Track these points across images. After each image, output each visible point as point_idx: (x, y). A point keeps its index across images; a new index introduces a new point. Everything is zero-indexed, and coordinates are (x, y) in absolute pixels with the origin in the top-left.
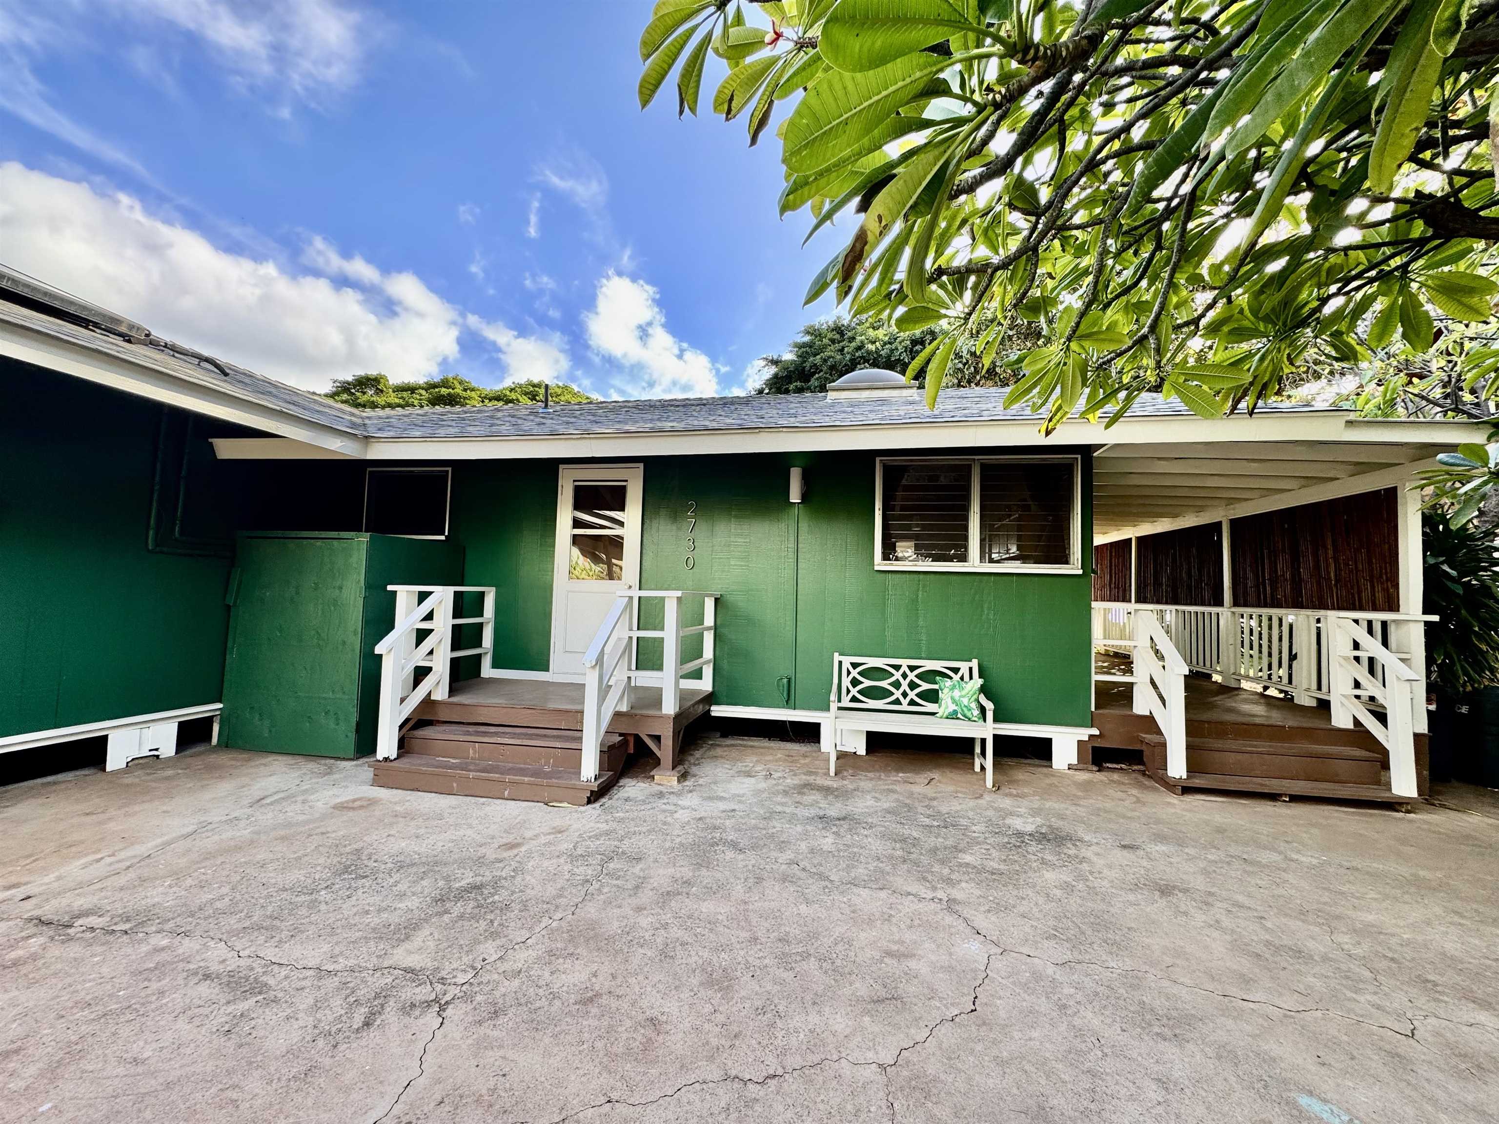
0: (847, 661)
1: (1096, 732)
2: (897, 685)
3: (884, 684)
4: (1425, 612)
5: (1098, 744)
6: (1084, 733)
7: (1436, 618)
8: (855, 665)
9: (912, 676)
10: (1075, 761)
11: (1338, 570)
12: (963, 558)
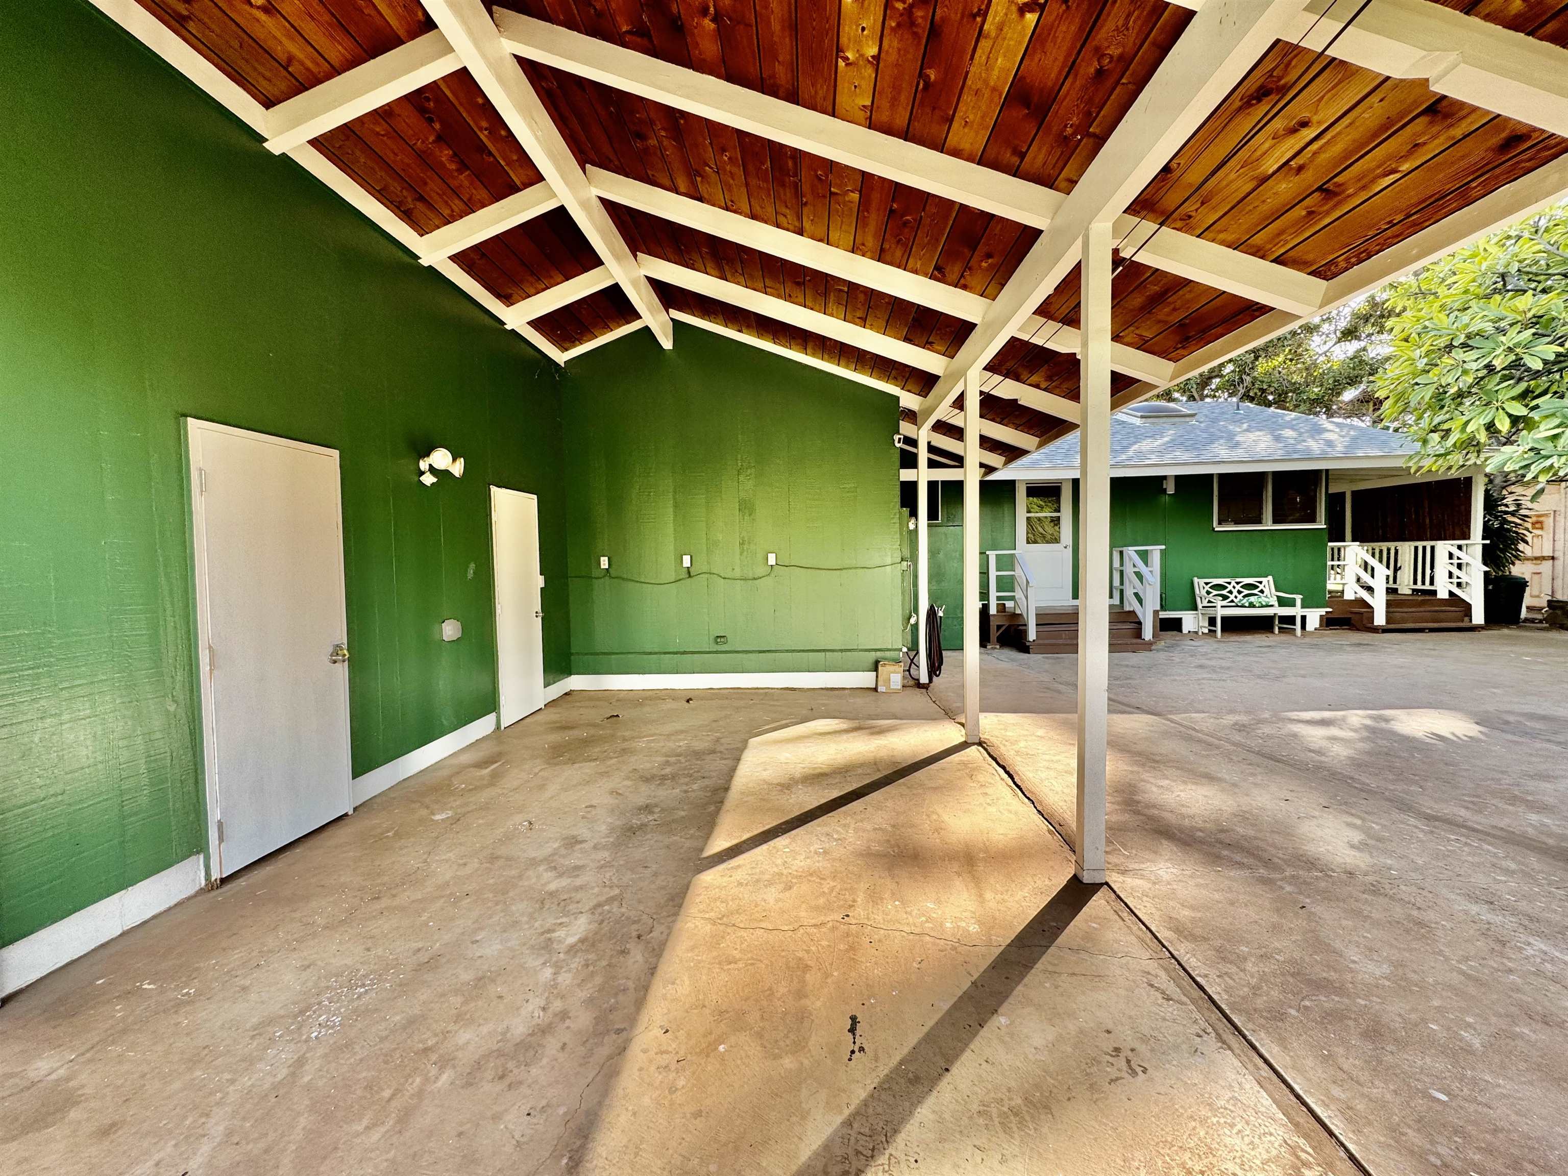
0: (1202, 581)
1: (1330, 610)
2: (1231, 592)
3: (1224, 592)
4: (1483, 538)
5: (1330, 616)
6: (1323, 611)
7: (1488, 542)
8: (1207, 584)
9: (1238, 587)
10: (1318, 626)
11: (1431, 521)
12: (1259, 521)
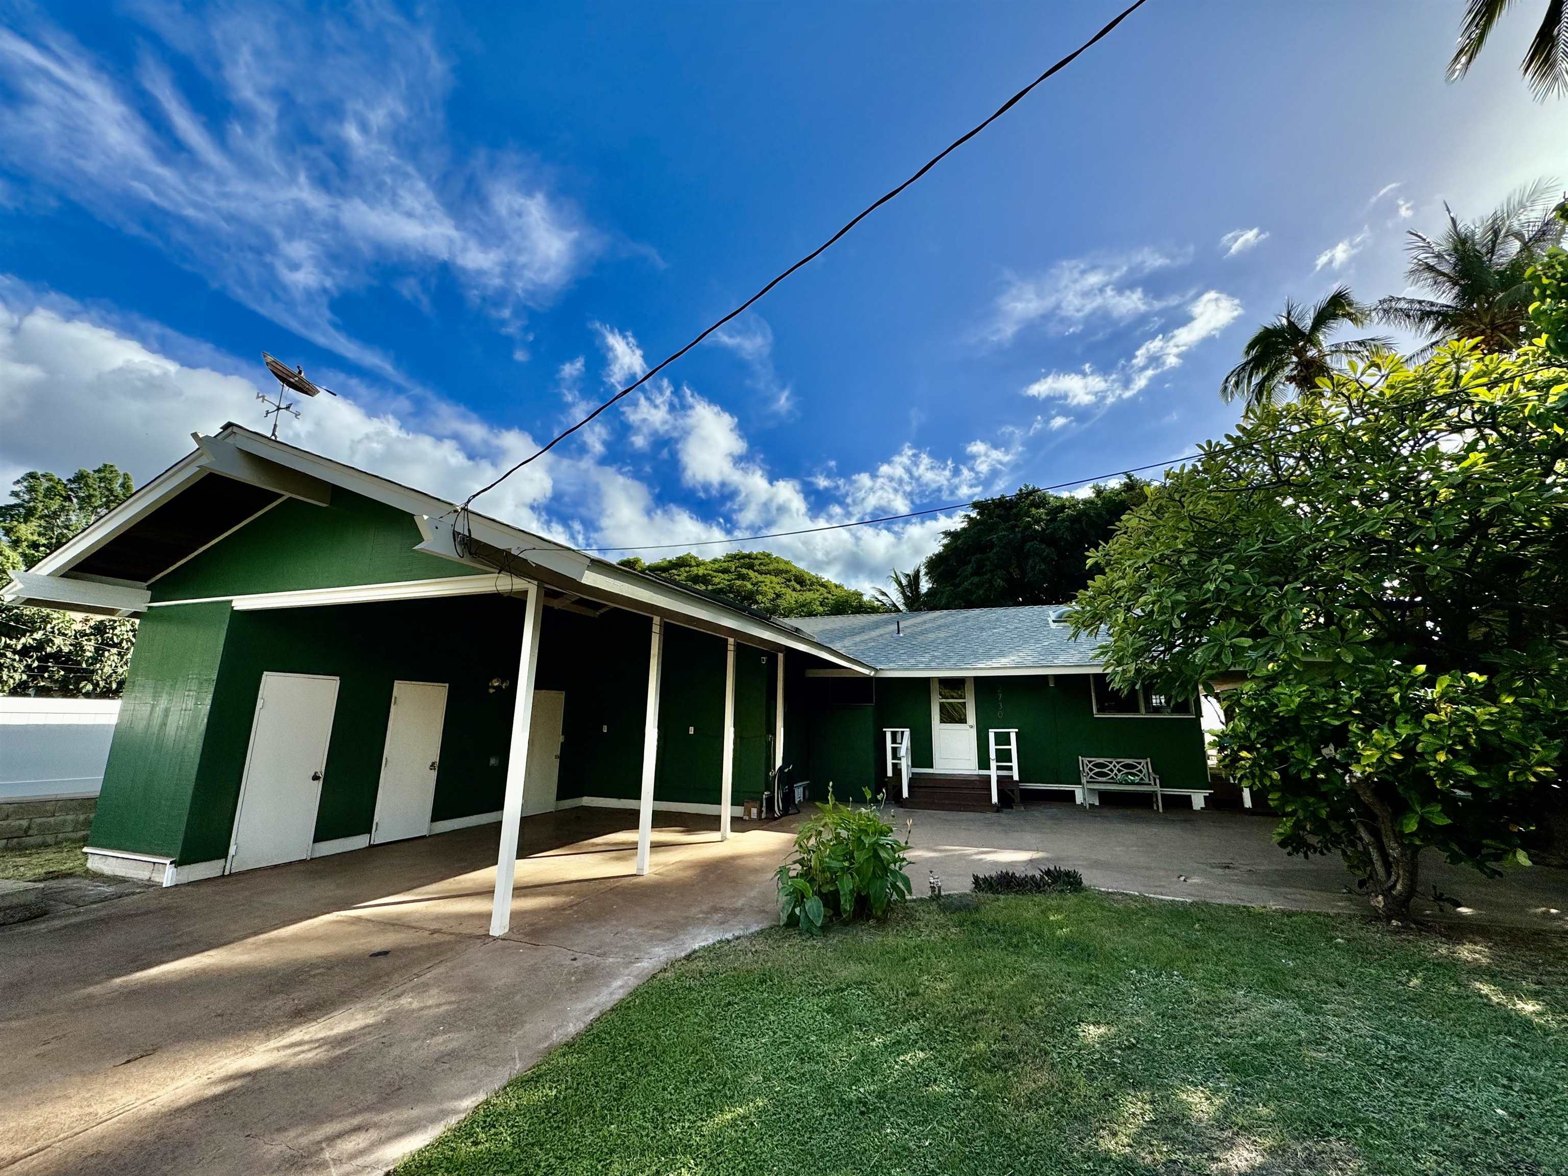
0: (1086, 760)
1: (1212, 792)
2: (1111, 770)
3: (1105, 770)
6: (1207, 792)
8: (1090, 762)
9: (1118, 766)
10: (1204, 805)
12: (1137, 710)
